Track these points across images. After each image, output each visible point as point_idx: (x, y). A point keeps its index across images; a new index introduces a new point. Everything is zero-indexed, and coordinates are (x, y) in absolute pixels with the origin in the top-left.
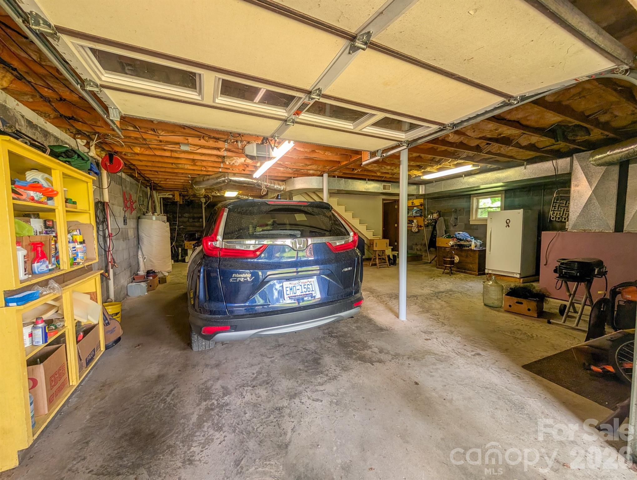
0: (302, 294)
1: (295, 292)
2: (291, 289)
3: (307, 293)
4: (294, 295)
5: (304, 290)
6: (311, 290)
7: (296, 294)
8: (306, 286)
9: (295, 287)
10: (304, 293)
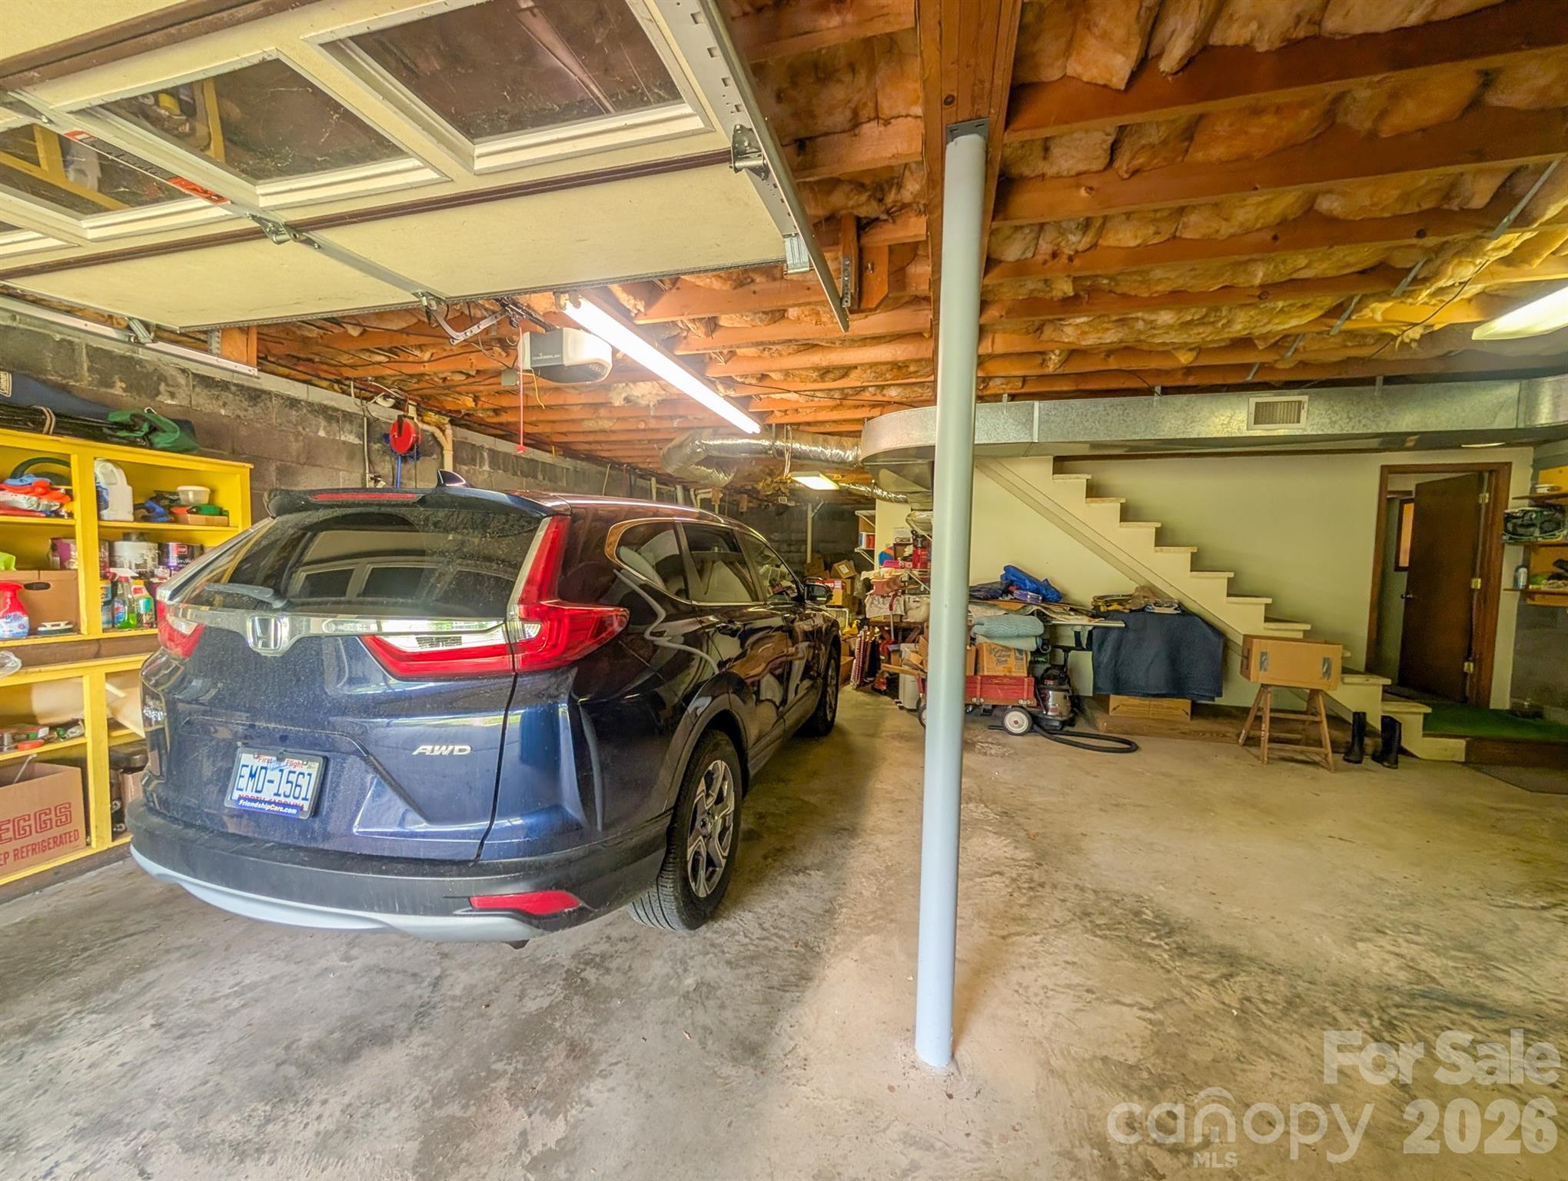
0: (277, 799)
1: (259, 789)
2: (252, 776)
3: (291, 801)
4: (256, 795)
5: (286, 788)
6: (303, 795)
7: (261, 796)
8: (293, 778)
9: (263, 771)
10: (282, 799)
